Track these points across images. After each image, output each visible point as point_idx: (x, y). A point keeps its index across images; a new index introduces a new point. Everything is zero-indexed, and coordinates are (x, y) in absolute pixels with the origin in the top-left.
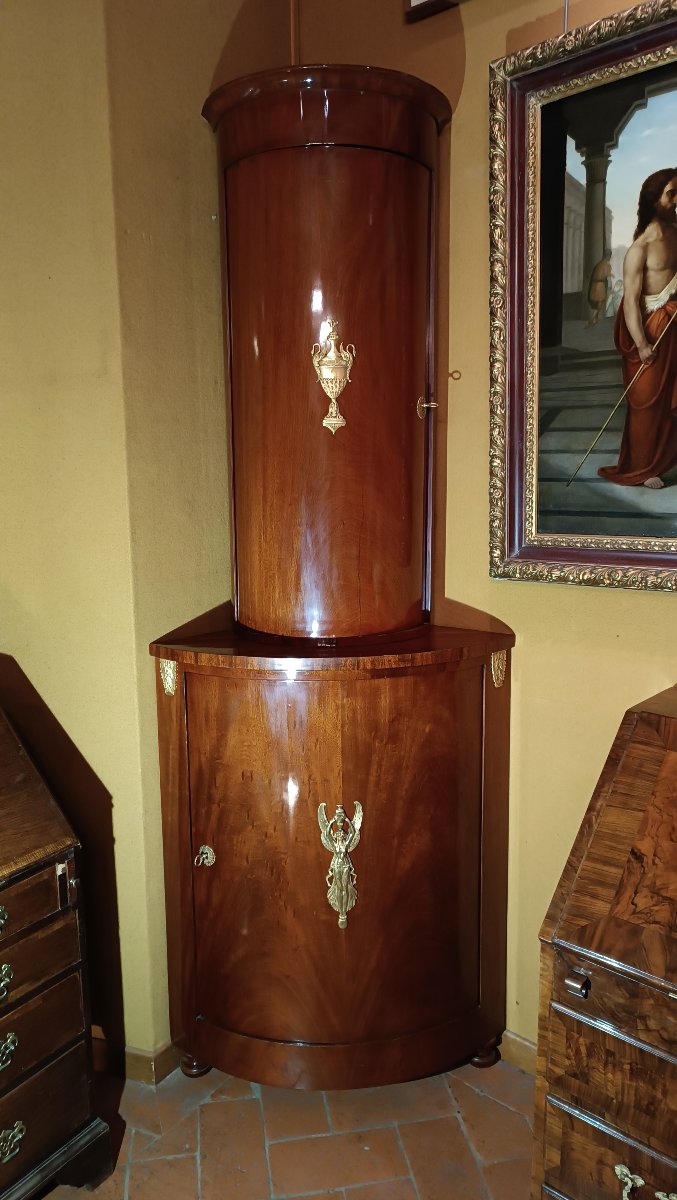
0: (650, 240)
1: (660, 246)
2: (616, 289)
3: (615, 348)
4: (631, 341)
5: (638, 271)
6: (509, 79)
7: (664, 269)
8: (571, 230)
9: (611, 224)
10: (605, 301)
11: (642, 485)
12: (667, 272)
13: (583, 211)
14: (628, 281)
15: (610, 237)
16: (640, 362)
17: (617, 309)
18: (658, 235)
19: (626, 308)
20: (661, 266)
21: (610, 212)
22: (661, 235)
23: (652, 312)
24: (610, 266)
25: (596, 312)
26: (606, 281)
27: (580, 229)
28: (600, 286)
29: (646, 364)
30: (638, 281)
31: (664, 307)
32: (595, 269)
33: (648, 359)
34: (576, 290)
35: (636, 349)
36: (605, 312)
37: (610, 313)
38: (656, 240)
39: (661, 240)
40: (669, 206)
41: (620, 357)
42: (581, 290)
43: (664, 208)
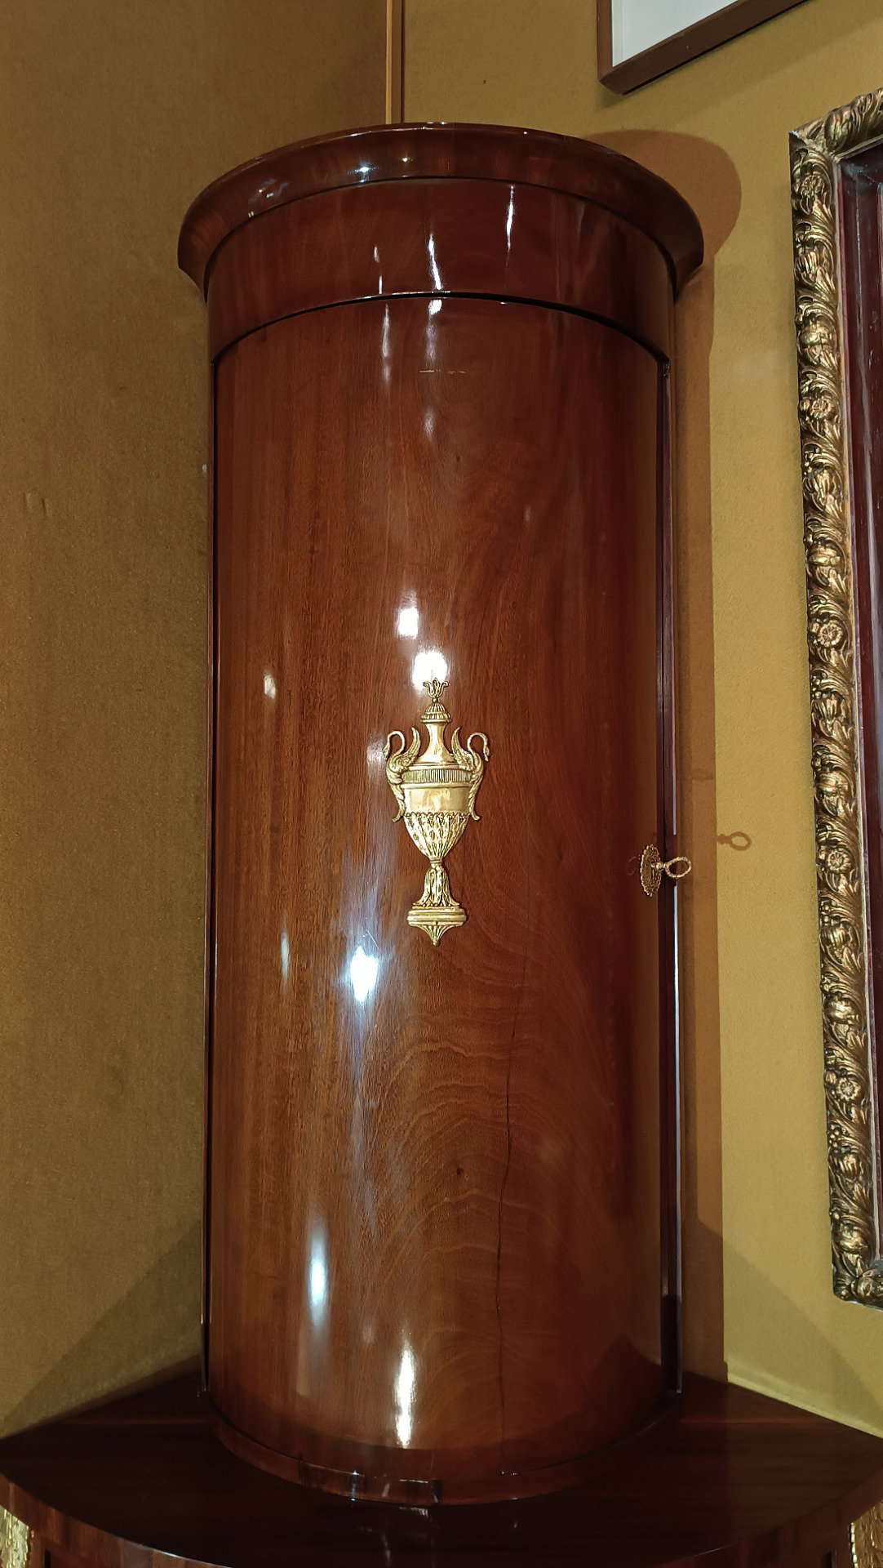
6: (837, 159)
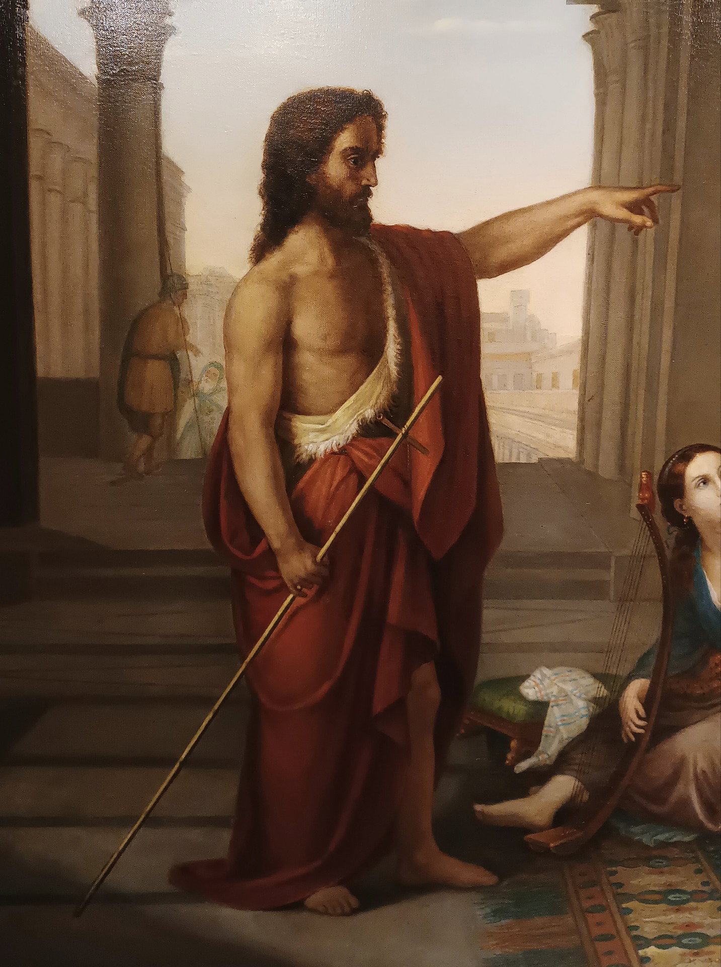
0: (300, 270)
1: (329, 290)
2: (207, 386)
3: (209, 546)
4: (255, 532)
5: (269, 346)
7: (341, 351)
8: (54, 200)
9: (179, 204)
10: (171, 415)
11: (298, 906)
12: (349, 362)
13: (90, 150)
14: (240, 368)
15: (180, 241)
16: (282, 589)
17: (210, 441)
18: (322, 260)
19: (238, 441)
20: (332, 343)
21: (178, 172)
22: (330, 261)
23: (312, 460)
24: (182, 324)
25: (145, 441)
26: (173, 362)
27: (83, 200)
28: (155, 372)
29: (300, 593)
30: (268, 374)
31: (343, 451)
32: (138, 324)
33: (305, 582)
34: (78, 372)
35: (271, 555)
36: (172, 445)
37: (189, 449)
38: (316, 273)
39: (332, 276)
40: (350, 188)
41: (225, 571)
42: (96, 374)
43: (337, 193)
